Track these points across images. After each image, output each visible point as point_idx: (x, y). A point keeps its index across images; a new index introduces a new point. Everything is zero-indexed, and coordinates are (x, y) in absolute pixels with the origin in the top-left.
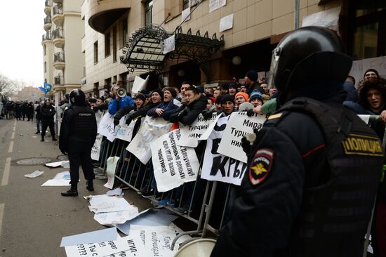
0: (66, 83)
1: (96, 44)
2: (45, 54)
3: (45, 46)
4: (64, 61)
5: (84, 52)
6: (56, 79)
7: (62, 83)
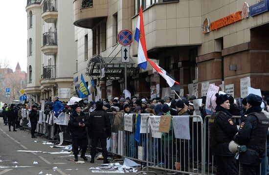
0: (58, 76)
1: (86, 36)
2: (31, 25)
3: (31, 13)
4: (56, 44)
5: (77, 41)
6: (45, 70)
7: (53, 75)
